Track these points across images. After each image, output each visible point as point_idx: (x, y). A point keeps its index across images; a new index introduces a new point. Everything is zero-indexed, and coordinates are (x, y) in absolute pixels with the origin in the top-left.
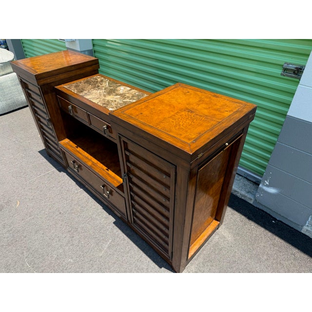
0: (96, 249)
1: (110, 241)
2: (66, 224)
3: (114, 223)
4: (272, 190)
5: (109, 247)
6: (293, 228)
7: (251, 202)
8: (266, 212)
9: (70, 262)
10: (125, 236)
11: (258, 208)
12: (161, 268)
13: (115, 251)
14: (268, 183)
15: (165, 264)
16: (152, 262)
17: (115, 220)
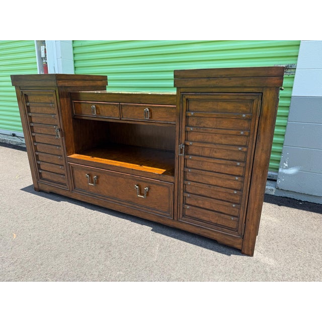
0: (145, 256)
1: (158, 245)
2: (93, 242)
3: (152, 230)
4: (292, 171)
5: (161, 251)
6: (319, 204)
7: (273, 193)
8: (290, 198)
9: (120, 274)
10: (172, 238)
11: (281, 197)
12: (230, 255)
13: (170, 252)
14: (286, 165)
15: (232, 252)
16: (217, 253)
17: (151, 228)
